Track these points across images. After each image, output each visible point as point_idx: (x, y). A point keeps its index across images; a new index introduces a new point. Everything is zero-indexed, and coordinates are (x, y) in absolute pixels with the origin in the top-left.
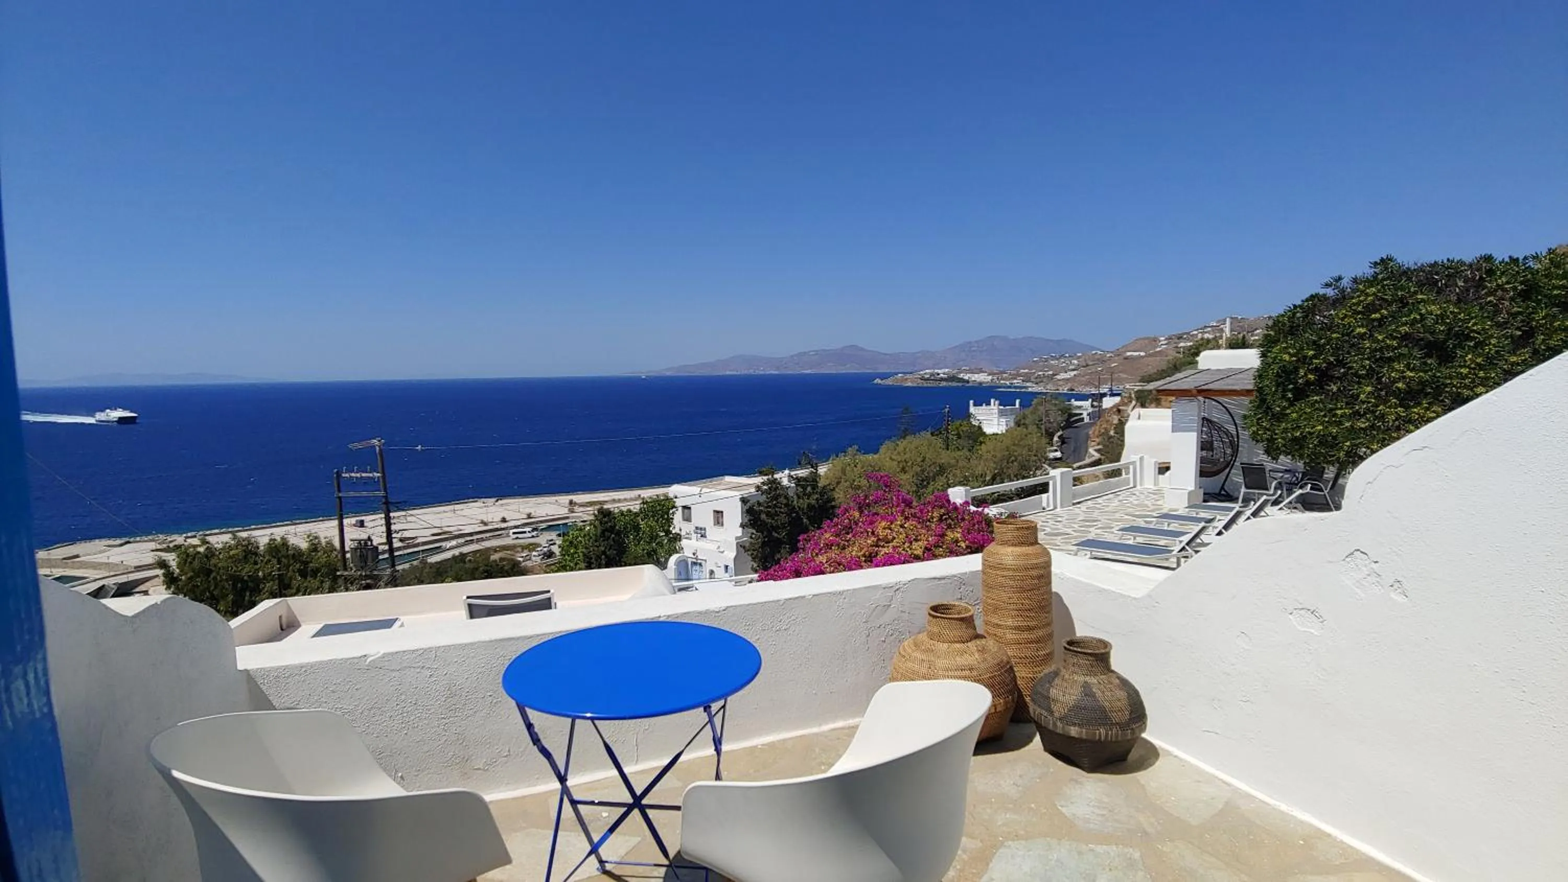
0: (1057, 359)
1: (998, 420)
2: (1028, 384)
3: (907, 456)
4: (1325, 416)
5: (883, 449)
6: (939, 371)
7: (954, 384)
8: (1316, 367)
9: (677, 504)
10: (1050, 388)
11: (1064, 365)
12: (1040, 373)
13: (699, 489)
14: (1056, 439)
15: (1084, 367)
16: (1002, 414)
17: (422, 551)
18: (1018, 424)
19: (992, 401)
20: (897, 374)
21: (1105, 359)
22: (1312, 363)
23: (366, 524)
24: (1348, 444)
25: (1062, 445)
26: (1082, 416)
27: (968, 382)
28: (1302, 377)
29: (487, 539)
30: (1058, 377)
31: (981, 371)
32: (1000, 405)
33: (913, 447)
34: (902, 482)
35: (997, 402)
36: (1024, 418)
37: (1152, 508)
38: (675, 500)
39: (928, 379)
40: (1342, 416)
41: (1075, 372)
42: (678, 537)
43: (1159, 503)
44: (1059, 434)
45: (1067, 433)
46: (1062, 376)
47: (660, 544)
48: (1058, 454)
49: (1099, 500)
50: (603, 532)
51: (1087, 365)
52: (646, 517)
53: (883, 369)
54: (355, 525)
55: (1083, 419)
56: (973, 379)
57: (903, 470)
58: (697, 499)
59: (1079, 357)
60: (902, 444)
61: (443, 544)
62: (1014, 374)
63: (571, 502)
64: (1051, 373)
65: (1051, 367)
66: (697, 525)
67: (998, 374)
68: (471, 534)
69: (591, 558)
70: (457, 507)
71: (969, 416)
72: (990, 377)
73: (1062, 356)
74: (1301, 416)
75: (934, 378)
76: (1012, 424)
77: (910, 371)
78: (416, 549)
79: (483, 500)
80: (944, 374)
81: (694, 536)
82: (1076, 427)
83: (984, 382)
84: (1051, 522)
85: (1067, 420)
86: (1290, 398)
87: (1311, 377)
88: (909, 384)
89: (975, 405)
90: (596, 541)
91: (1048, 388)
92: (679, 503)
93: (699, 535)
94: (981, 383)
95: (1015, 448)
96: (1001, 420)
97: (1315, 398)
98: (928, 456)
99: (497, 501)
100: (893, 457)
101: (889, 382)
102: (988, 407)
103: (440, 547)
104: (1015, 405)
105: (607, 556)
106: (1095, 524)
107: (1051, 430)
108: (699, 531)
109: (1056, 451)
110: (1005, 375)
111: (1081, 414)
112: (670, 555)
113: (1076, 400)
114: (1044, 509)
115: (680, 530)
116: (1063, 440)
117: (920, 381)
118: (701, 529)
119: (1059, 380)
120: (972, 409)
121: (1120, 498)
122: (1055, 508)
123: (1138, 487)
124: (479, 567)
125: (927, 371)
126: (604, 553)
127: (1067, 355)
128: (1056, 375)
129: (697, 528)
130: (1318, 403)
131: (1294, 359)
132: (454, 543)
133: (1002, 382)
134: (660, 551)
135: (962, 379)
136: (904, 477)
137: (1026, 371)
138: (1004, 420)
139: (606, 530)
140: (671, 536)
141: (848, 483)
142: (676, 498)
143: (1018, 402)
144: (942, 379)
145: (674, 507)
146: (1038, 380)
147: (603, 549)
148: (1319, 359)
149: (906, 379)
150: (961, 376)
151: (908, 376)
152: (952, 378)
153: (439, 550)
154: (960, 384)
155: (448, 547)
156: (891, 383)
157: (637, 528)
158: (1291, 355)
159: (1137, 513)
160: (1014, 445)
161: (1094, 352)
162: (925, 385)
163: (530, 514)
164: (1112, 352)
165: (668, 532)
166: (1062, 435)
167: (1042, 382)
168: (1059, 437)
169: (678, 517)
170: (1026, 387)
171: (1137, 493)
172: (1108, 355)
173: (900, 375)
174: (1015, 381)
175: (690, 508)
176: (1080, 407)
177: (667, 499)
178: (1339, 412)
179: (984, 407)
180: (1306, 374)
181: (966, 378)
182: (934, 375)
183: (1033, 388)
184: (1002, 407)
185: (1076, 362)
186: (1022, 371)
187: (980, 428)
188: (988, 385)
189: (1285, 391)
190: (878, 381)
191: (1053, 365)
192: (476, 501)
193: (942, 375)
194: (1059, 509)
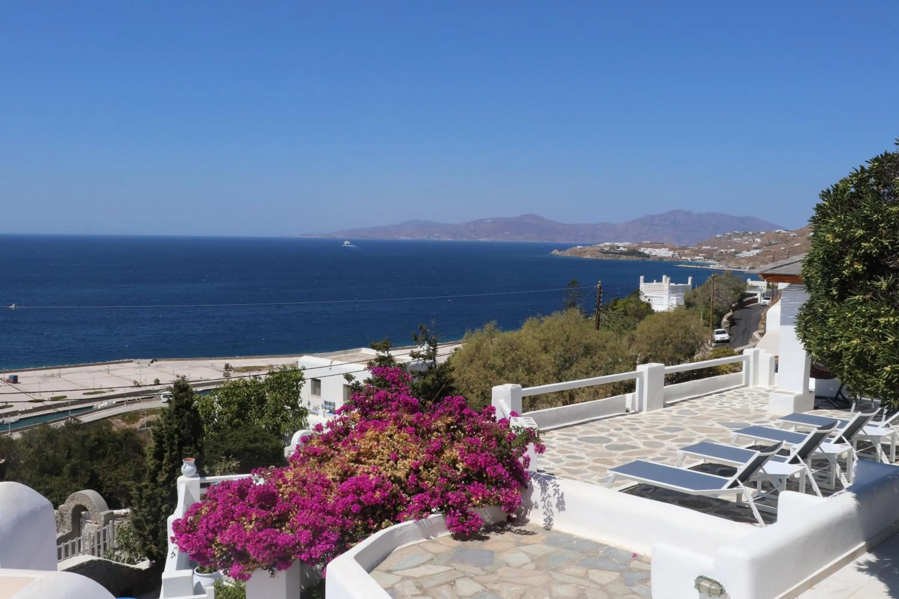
0: (741, 237)
1: (669, 298)
2: (710, 261)
3: (550, 334)
4: (864, 325)
5: (526, 328)
6: (620, 244)
7: (634, 258)
8: (865, 252)
9: (304, 376)
10: (732, 267)
11: (747, 242)
12: (722, 250)
13: (330, 361)
14: (725, 320)
15: (766, 245)
16: (673, 291)
17: (72, 410)
18: (689, 304)
19: (664, 277)
20: (576, 245)
21: (788, 238)
22: (859, 248)
23: (19, 380)
24: (888, 369)
25: (730, 326)
26: (756, 297)
27: (648, 256)
28: (848, 267)
29: (139, 401)
30: (740, 255)
31: (662, 246)
32: (671, 281)
33: (557, 324)
34: (543, 363)
35: (668, 279)
36: (695, 297)
37: (753, 413)
38: (303, 371)
39: (607, 252)
40: (885, 327)
41: (758, 251)
42: (303, 413)
43: (762, 408)
44: (729, 314)
45: (739, 314)
46: (746, 254)
47: (285, 420)
48: (726, 336)
49: (698, 402)
50: (177, 408)
51: (770, 244)
52: (272, 388)
53: (561, 240)
54: (8, 381)
55: (757, 299)
56: (654, 254)
57: (546, 350)
58: (326, 371)
59: (762, 236)
60: (547, 320)
61: (96, 404)
62: (695, 251)
63: (227, 367)
64: (733, 250)
65: (733, 245)
66: (327, 400)
67: (680, 249)
68: (122, 396)
69: (164, 437)
70: (112, 366)
71: (637, 292)
72: (671, 253)
73: (745, 233)
74: (838, 322)
75: (613, 251)
76: (682, 303)
77: (590, 243)
78: (66, 408)
79: (139, 360)
80: (624, 247)
81: (321, 411)
82: (746, 308)
83: (665, 257)
84: (625, 429)
85: (740, 300)
86: (834, 296)
87: (859, 267)
88: (588, 257)
89: (646, 281)
90: (169, 418)
91: (731, 265)
92: (307, 375)
93: (328, 411)
94: (661, 259)
95: (671, 329)
96: (672, 298)
97: (857, 297)
98: (572, 335)
99: (152, 362)
100: (535, 335)
101: (567, 254)
102: (659, 284)
103: (91, 407)
104: (687, 283)
105: (180, 436)
106: (675, 433)
107: (721, 311)
108: (328, 406)
109: (723, 332)
110: (686, 251)
111: (756, 295)
112: (295, 432)
113: (751, 280)
114: (627, 411)
115: (309, 404)
116: (732, 321)
117: (599, 254)
118: (330, 404)
119: (741, 258)
120: (643, 286)
121: (725, 399)
122: (641, 410)
123: (751, 386)
124: (91, 435)
125: (607, 244)
126: (177, 431)
127: (751, 233)
128: (738, 253)
129: (326, 402)
130: (861, 304)
131: (838, 240)
132: (105, 403)
133: (683, 258)
134: (284, 426)
135: (642, 253)
136: (544, 357)
137: (708, 247)
138: (675, 298)
139: (181, 406)
140: (296, 410)
141: (481, 361)
142: (304, 369)
143: (690, 279)
144: (622, 253)
145: (301, 379)
146: (720, 257)
147: (176, 426)
148: (869, 242)
149: (585, 252)
150: (642, 250)
151: (587, 248)
152: (633, 252)
153: (90, 410)
154: (640, 259)
155: (99, 407)
156: (569, 255)
157: (262, 401)
158: (837, 236)
159: (732, 421)
160: (670, 326)
161: (777, 231)
162: (604, 258)
163: (185, 376)
164: (795, 232)
165: (294, 406)
166: (732, 316)
167: (724, 259)
168: (728, 319)
169: (305, 391)
170: (708, 265)
171: (746, 395)
172: (792, 235)
173: (579, 247)
174: (696, 258)
175: (319, 381)
176: (755, 287)
177: (296, 371)
178: (882, 320)
179: (655, 283)
180: (852, 264)
181: (647, 252)
182: (613, 248)
183: (715, 265)
184: (673, 284)
185: (759, 240)
186: (704, 247)
187: (649, 305)
188: (668, 260)
189: (829, 285)
190: (556, 252)
191: (735, 243)
192: (132, 361)
193: (622, 249)
194: (644, 413)
